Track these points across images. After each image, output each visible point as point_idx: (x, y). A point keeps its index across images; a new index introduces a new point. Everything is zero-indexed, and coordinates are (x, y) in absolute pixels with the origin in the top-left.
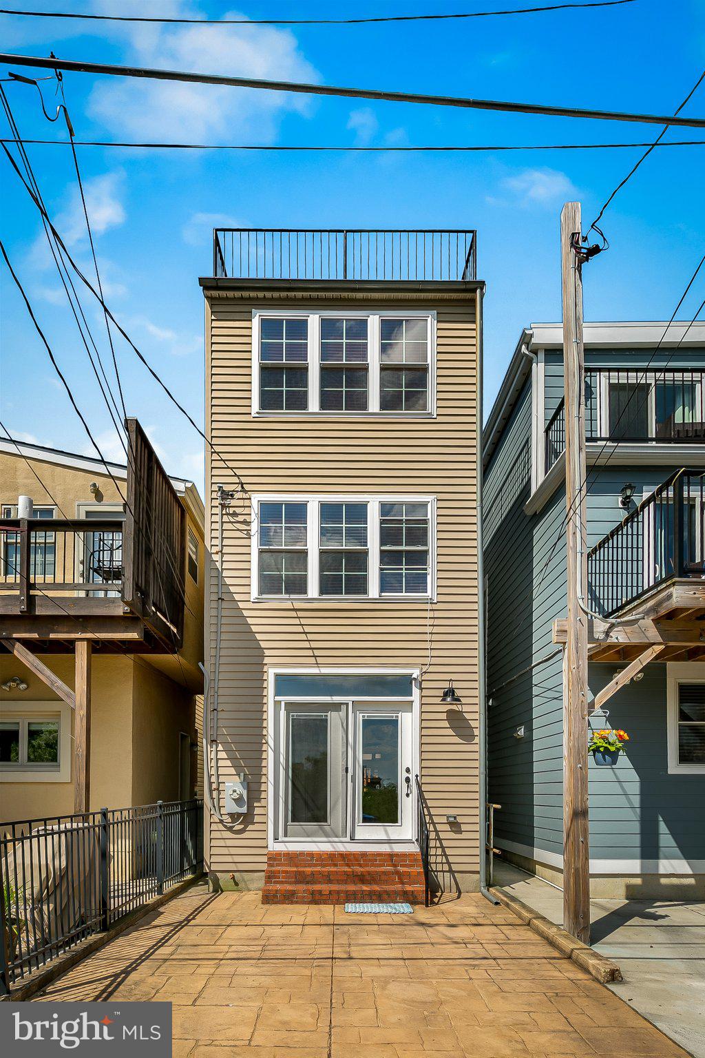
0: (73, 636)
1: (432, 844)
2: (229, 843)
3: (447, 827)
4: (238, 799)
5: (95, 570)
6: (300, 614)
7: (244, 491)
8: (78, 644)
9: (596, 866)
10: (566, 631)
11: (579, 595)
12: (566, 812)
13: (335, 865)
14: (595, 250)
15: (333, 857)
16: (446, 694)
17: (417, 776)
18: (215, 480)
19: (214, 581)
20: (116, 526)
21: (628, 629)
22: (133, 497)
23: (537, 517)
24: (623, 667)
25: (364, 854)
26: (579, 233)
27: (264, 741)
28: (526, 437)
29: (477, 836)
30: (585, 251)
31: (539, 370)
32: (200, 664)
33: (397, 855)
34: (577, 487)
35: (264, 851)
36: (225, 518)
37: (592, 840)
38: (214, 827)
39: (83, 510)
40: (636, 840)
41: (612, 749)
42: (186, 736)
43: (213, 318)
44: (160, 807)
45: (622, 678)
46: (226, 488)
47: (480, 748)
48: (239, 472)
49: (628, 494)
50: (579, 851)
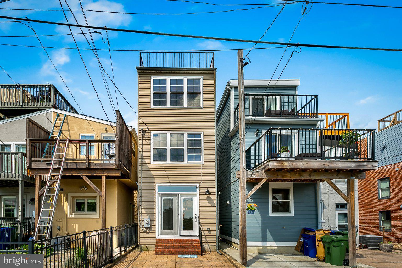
0: (101, 174)
1: (203, 237)
2: (145, 236)
3: (207, 232)
4: (147, 223)
5: (107, 155)
6: (165, 167)
7: (148, 130)
8: (102, 177)
9: (249, 243)
10: (240, 174)
11: (243, 164)
12: (240, 228)
13: (175, 243)
14: (247, 63)
15: (175, 241)
16: (206, 192)
17: (198, 216)
18: (141, 127)
19: (140, 158)
20: (113, 141)
21: (257, 174)
22: (118, 134)
23: (232, 138)
24: (257, 184)
25: (183, 240)
26: (242, 58)
27: (155, 206)
28: (229, 114)
29: (215, 234)
30: (244, 64)
31: (232, 93)
32: (136, 182)
33: (193, 240)
34: (243, 132)
35: (155, 239)
36: (143, 139)
37: (247, 236)
38: (141, 231)
39: (103, 135)
40: (261, 236)
41: (253, 209)
42: (132, 203)
43: (140, 78)
44: (126, 225)
45: (256, 188)
46: (144, 129)
47: (216, 208)
48: (147, 125)
49: (258, 132)
50: (244, 239)
